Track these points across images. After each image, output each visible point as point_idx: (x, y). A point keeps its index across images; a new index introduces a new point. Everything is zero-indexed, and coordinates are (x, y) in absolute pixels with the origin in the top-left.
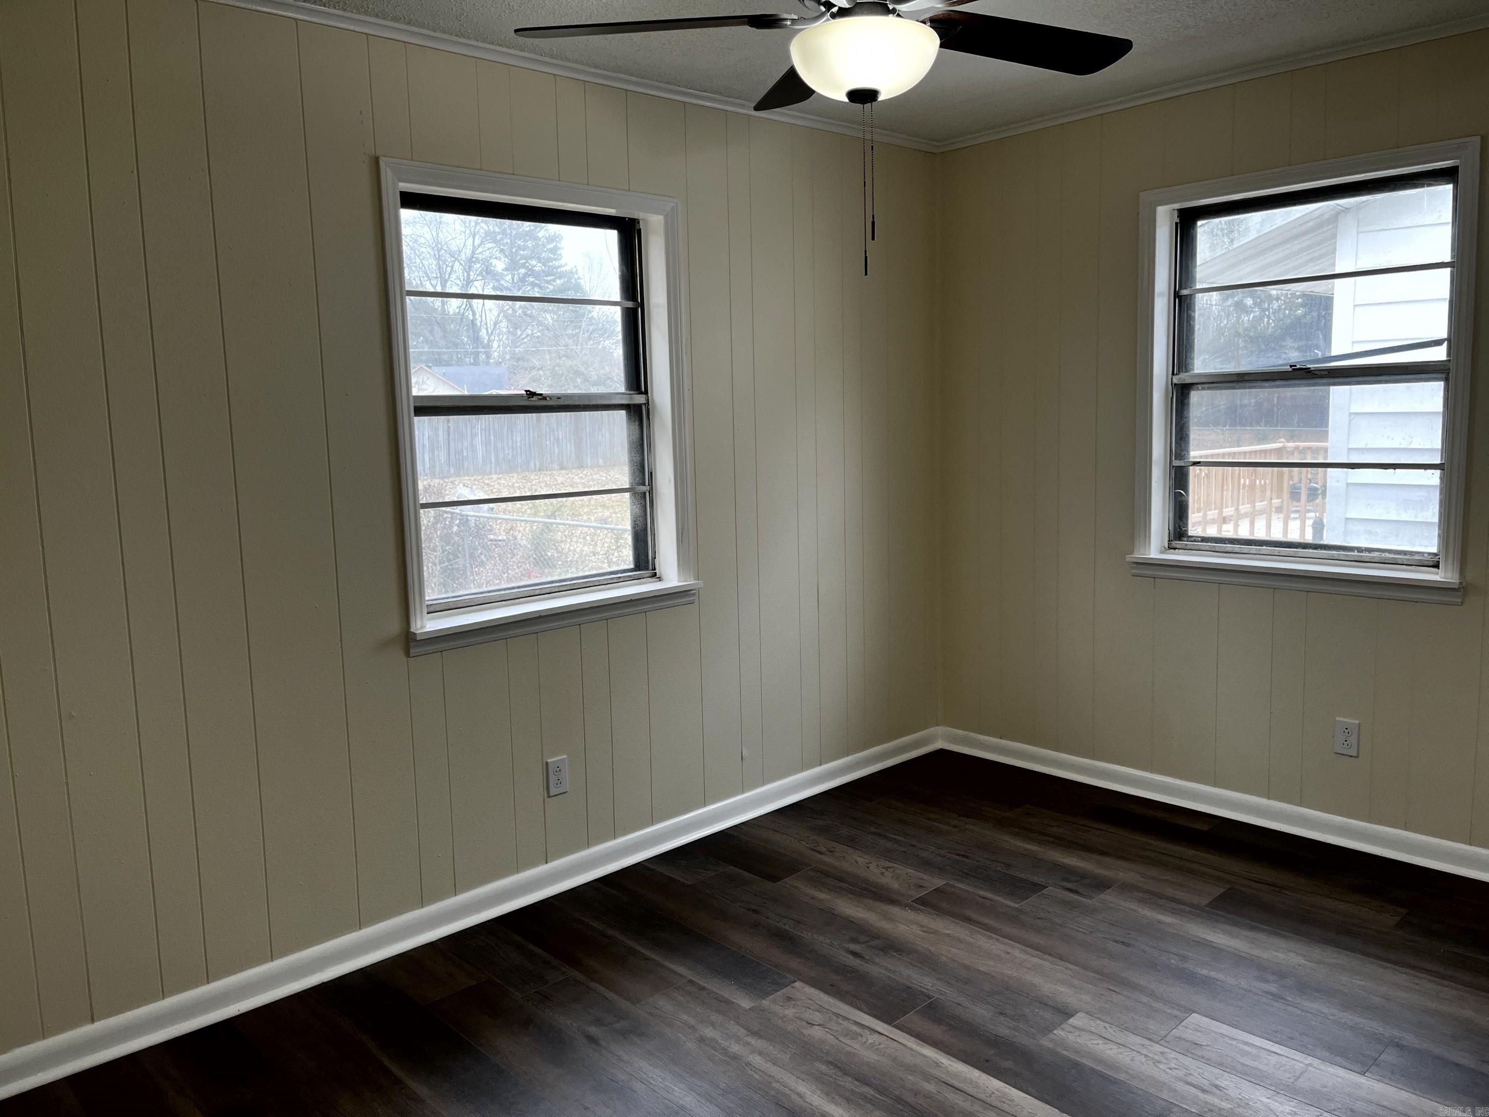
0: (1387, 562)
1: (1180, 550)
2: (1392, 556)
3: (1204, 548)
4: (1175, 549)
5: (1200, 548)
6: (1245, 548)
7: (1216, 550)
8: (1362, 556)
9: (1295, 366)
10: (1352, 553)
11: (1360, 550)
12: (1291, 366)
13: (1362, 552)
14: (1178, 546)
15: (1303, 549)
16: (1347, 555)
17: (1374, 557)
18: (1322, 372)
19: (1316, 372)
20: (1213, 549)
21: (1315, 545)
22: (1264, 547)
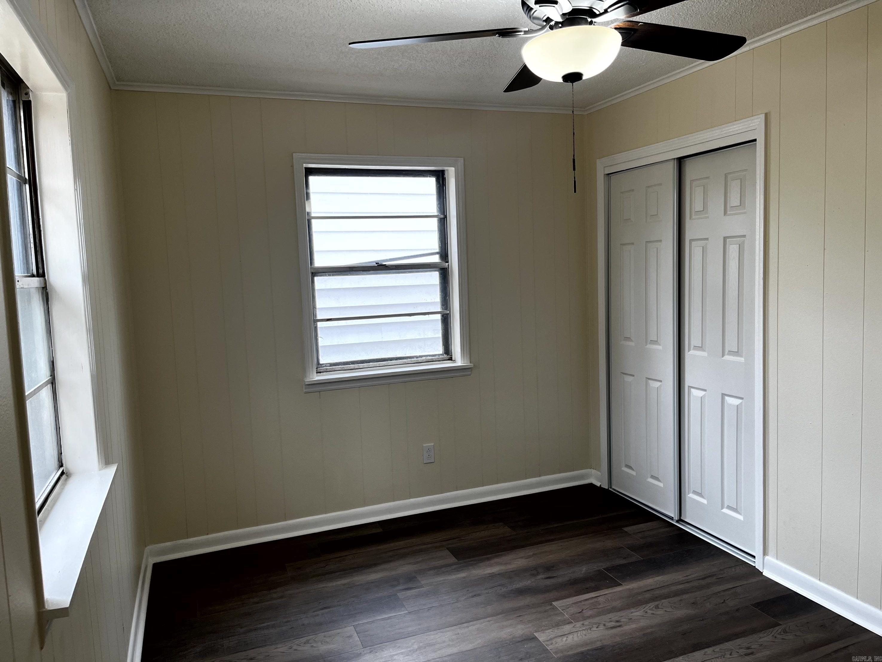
0: (429, 361)
1: (324, 373)
2: (431, 358)
3: (338, 369)
4: (320, 372)
5: (336, 369)
6: (361, 365)
7: (345, 369)
8: (418, 360)
9: (378, 263)
10: (413, 359)
11: (417, 357)
12: (376, 263)
13: (418, 358)
14: (322, 371)
15: (390, 361)
16: (411, 361)
17: (423, 360)
18: (392, 267)
19: (390, 267)
20: (343, 369)
21: (396, 358)
22: (371, 363)
